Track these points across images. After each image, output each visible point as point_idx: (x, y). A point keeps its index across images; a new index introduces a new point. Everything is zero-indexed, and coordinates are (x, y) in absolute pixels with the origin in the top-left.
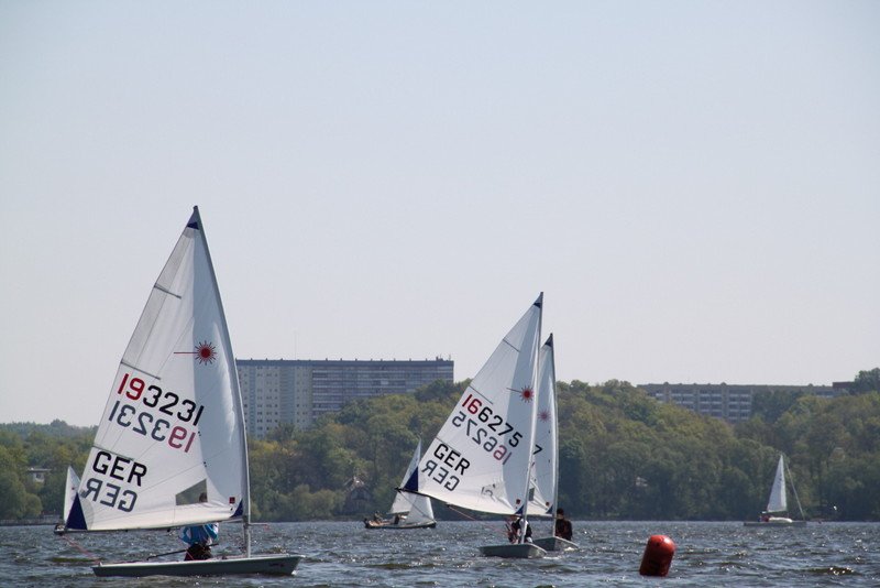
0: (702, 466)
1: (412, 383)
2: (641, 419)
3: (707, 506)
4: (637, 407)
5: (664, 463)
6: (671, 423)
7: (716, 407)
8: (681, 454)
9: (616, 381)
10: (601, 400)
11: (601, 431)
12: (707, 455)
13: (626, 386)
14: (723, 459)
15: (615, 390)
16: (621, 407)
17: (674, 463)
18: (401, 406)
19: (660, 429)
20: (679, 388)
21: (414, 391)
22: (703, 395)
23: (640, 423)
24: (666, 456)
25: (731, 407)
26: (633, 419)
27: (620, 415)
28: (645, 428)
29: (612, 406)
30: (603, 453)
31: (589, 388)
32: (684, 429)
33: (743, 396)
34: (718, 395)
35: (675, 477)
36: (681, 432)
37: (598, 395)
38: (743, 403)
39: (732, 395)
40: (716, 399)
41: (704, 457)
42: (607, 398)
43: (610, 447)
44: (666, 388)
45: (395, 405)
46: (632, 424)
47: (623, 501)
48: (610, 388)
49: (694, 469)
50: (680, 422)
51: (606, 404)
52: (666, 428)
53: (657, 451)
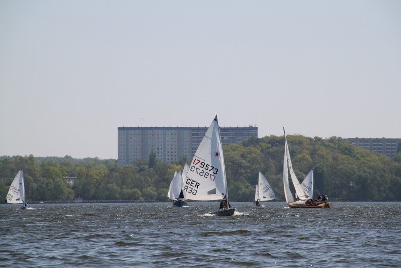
0: (382, 176)
1: (238, 138)
2: (348, 154)
3: (385, 195)
4: (346, 148)
5: (363, 174)
6: (363, 156)
7: (380, 148)
8: (372, 171)
9: (336, 137)
10: (329, 145)
11: (331, 160)
12: (385, 171)
13: (340, 139)
14: (392, 173)
15: (335, 141)
16: (339, 148)
17: (369, 175)
18: (236, 149)
19: (358, 159)
20: (363, 140)
21: (241, 141)
22: (374, 143)
23: (348, 156)
24: (365, 171)
25: (387, 148)
26: (345, 154)
27: (339, 153)
28: (351, 158)
29: (334, 148)
30: (335, 170)
31: (323, 140)
32: (369, 159)
33: (393, 143)
34: (381, 143)
35: (369, 181)
36: (368, 160)
37: (328, 143)
38: (393, 147)
39: (388, 143)
40: (381, 145)
41: (383, 172)
42: (332, 145)
43: (338, 167)
44: (357, 140)
45: (233, 148)
46: (345, 156)
47: (345, 193)
48: (332, 140)
49: (378, 177)
50: (367, 156)
51: (331, 147)
52: (360, 158)
53: (361, 169)
